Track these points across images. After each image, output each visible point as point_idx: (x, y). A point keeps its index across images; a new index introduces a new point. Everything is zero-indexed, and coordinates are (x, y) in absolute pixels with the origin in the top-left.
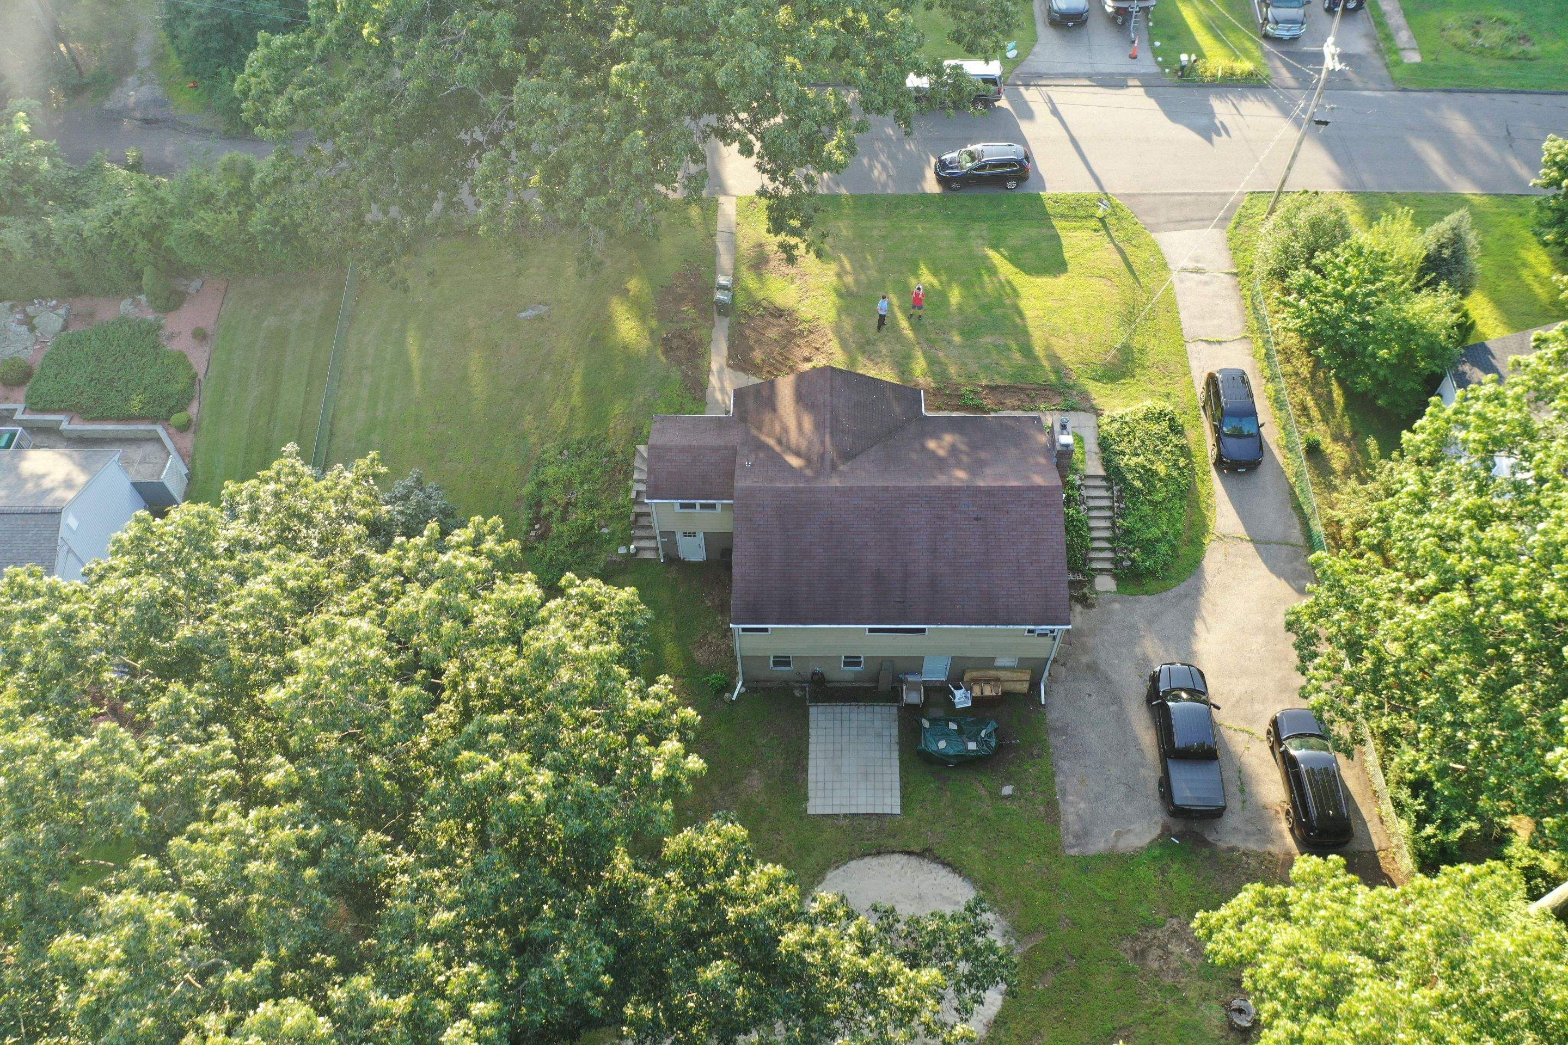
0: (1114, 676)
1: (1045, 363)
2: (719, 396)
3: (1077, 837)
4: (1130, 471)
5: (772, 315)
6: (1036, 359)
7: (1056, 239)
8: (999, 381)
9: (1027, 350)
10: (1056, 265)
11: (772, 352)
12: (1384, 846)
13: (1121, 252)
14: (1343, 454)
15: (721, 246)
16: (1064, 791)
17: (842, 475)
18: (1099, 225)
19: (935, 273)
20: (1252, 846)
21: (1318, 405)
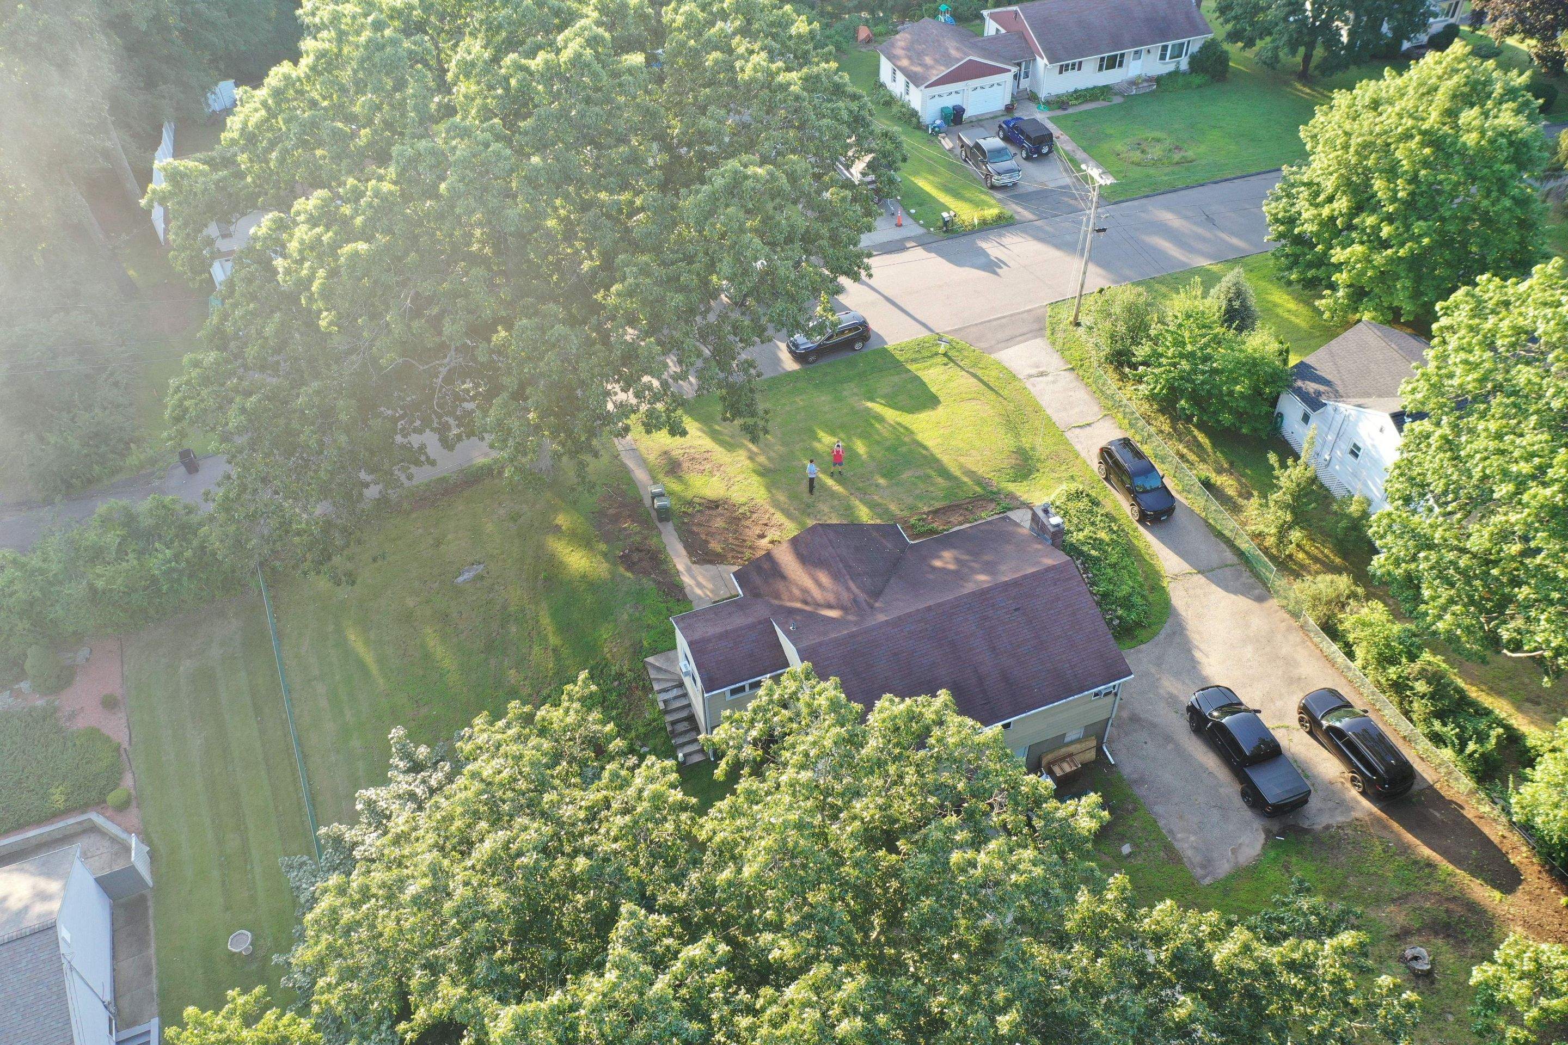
0: (1156, 720)
1: (965, 479)
2: (698, 591)
3: (1203, 867)
4: (1083, 544)
5: (709, 508)
6: (956, 478)
7: (917, 378)
8: (938, 505)
9: (944, 472)
10: (931, 401)
11: (726, 540)
12: (1435, 778)
13: (974, 376)
14: (1230, 482)
15: (631, 464)
16: (1171, 831)
17: (882, 610)
18: (946, 360)
19: (833, 433)
20: (1340, 819)
21: (1191, 450)
